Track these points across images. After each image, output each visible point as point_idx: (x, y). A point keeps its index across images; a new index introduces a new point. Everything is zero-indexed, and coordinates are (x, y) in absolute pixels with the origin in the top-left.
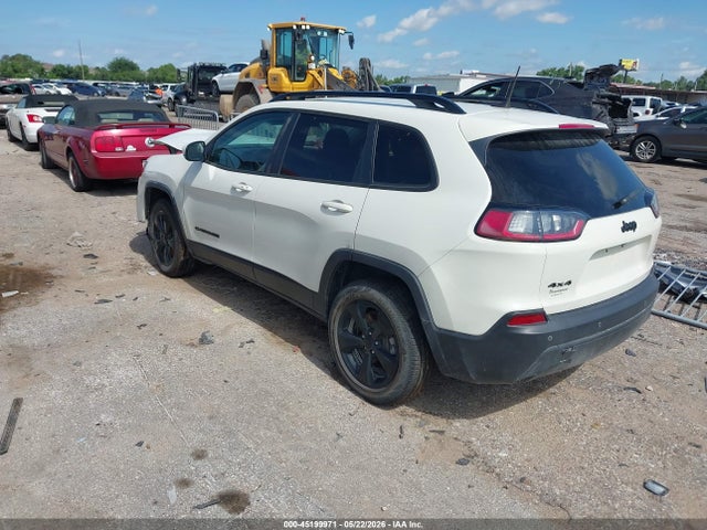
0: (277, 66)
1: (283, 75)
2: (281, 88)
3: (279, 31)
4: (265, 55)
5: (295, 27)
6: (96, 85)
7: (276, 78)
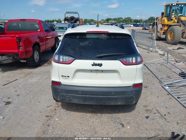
0: (165, 17)
1: (166, 19)
2: (164, 23)
3: (167, 6)
4: (163, 14)
5: (170, 5)
6: (140, 24)
7: (164, 21)
